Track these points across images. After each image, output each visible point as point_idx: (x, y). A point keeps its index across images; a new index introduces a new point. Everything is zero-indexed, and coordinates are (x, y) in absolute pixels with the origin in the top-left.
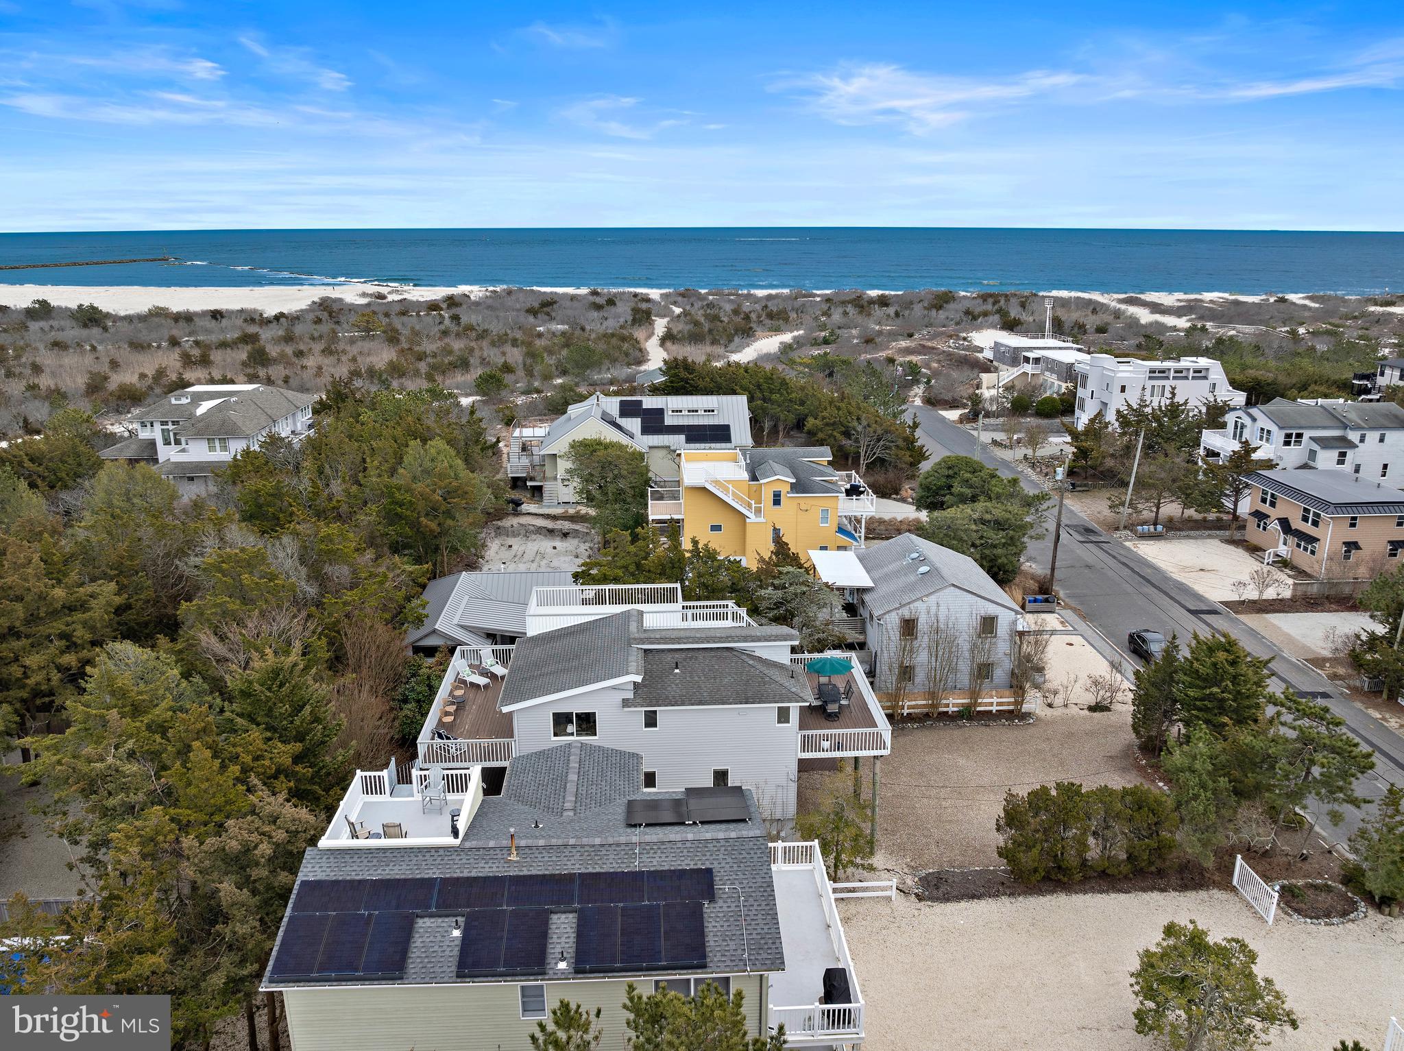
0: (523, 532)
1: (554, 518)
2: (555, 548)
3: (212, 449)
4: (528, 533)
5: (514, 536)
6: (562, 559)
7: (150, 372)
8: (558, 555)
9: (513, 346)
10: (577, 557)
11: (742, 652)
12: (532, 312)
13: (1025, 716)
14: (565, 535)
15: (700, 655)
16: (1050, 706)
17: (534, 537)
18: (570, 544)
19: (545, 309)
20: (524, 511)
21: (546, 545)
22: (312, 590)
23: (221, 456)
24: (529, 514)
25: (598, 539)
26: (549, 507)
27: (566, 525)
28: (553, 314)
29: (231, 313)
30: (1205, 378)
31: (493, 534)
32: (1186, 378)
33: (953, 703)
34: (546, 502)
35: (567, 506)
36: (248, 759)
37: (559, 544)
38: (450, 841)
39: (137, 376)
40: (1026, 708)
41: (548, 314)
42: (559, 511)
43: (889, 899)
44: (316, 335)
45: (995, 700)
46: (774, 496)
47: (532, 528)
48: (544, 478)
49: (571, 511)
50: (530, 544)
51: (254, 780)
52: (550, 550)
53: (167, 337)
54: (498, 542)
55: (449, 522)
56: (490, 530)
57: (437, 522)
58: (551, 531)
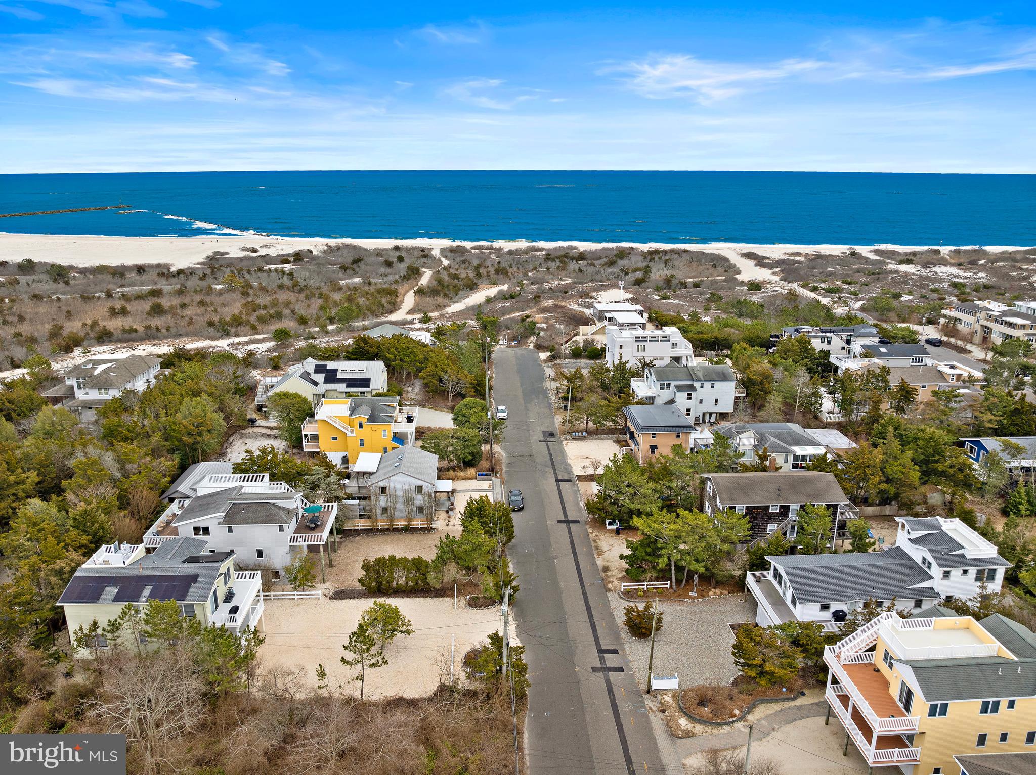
0: (254, 436)
1: (272, 428)
3: (101, 393)
4: (257, 436)
7: (89, 322)
11: (272, 504)
12: (344, 268)
13: (432, 529)
14: (276, 438)
15: (255, 505)
16: (448, 525)
17: (260, 438)
18: (278, 442)
19: (354, 265)
20: (257, 425)
21: (265, 443)
22: (118, 475)
23: (104, 397)
24: (259, 426)
26: (268, 422)
27: (276, 432)
29: (151, 267)
30: (669, 341)
31: (238, 437)
32: (658, 341)
33: (401, 524)
34: (270, 420)
36: (68, 541)
38: (123, 565)
39: (81, 324)
40: (433, 526)
41: (354, 270)
42: (275, 424)
43: (319, 598)
44: (198, 289)
45: (419, 523)
46: (360, 424)
47: (259, 434)
51: (70, 548)
53: (105, 290)
54: (241, 441)
55: (198, 438)
56: (237, 435)
57: (193, 438)
58: (269, 436)
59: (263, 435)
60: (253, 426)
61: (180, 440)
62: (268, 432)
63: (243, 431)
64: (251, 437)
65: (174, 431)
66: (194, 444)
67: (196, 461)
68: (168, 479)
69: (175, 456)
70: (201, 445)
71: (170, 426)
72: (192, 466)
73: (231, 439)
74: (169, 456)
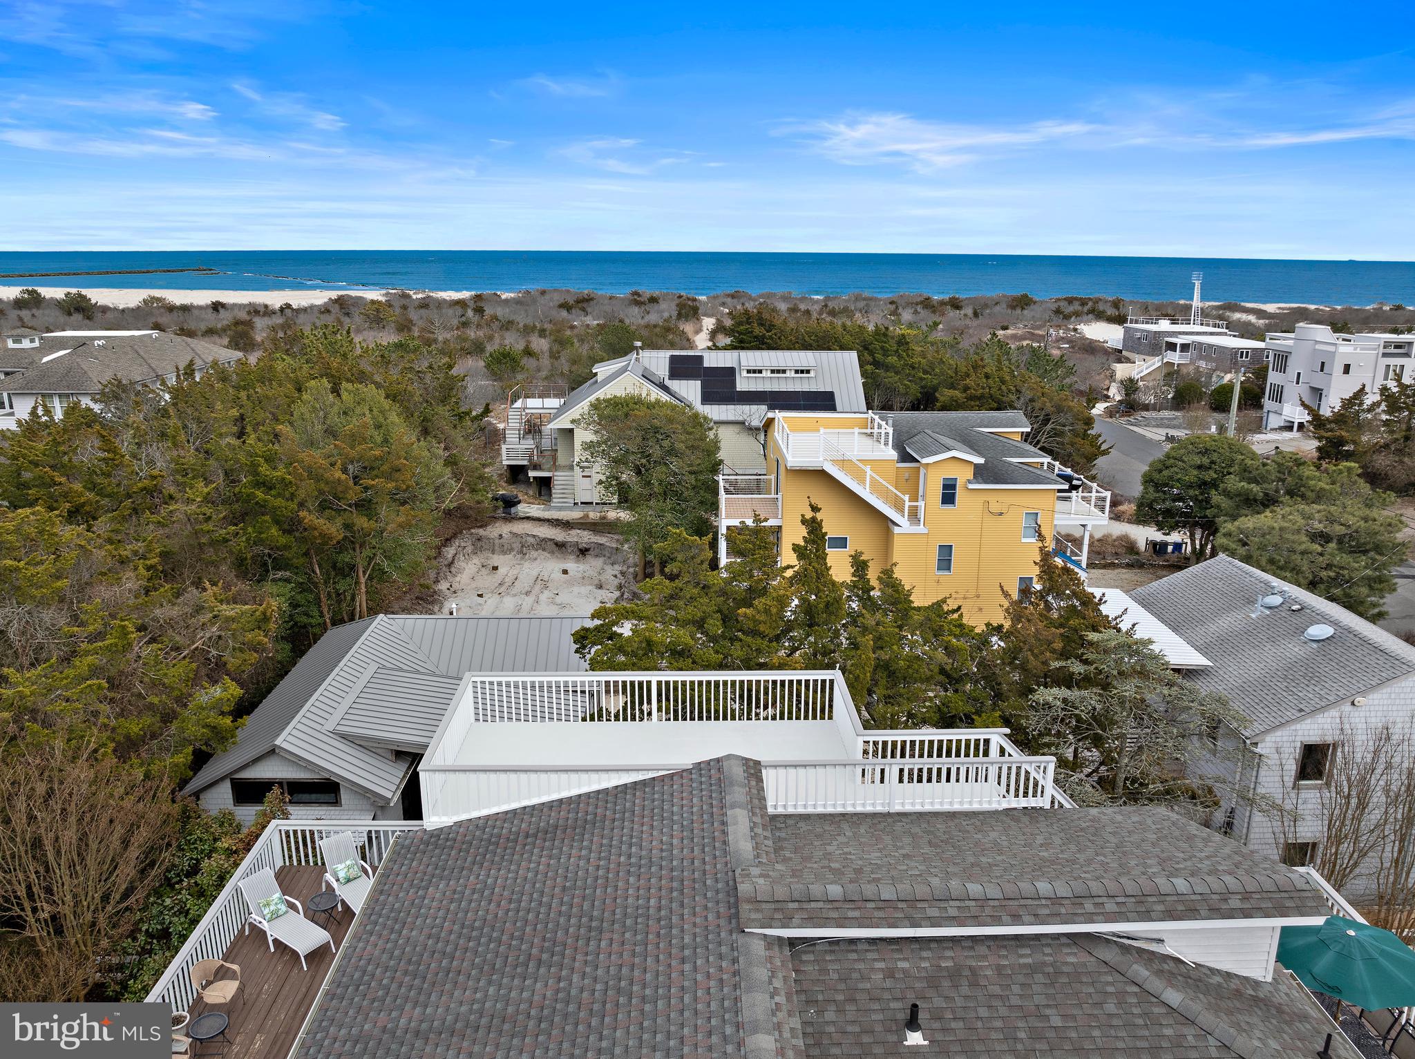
0: (517, 546)
1: (567, 525)
2: (565, 572)
4: (524, 548)
5: (504, 552)
6: (576, 589)
8: (570, 583)
9: (540, 336)
10: (600, 587)
12: (565, 306)
14: (583, 552)
17: (534, 554)
18: (591, 566)
19: (580, 305)
20: (521, 515)
21: (550, 566)
24: (528, 518)
25: (634, 558)
26: (560, 509)
27: (586, 537)
28: (589, 310)
31: (469, 549)
34: (556, 501)
35: (588, 508)
37: (575, 567)
41: (583, 310)
42: (575, 515)
44: (319, 323)
46: (945, 487)
47: (531, 540)
48: (555, 467)
49: (594, 515)
50: (527, 564)
52: (558, 575)
54: (476, 560)
55: (361, 522)
56: (464, 542)
57: (339, 521)
58: (561, 546)
59: (543, 544)
60: (509, 518)
61: (291, 526)
62: (558, 535)
63: (481, 532)
64: (505, 550)
65: (267, 486)
66: (341, 547)
67: (345, 616)
68: (227, 691)
69: (268, 587)
70: (367, 552)
71: (254, 469)
72: (333, 636)
73: (449, 552)
74: (241, 586)
